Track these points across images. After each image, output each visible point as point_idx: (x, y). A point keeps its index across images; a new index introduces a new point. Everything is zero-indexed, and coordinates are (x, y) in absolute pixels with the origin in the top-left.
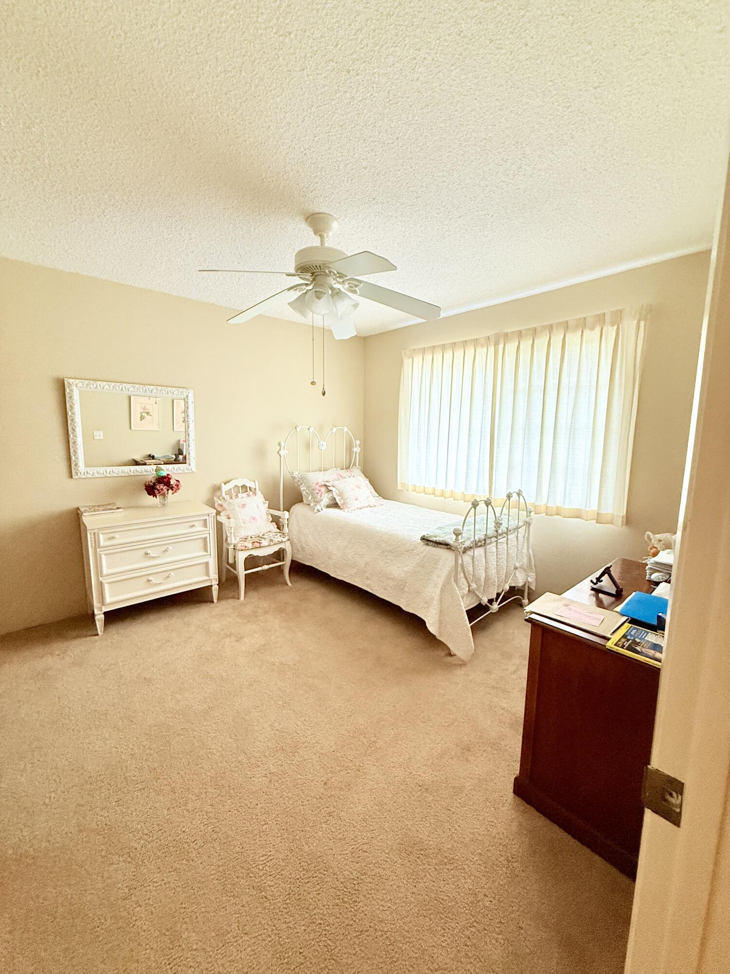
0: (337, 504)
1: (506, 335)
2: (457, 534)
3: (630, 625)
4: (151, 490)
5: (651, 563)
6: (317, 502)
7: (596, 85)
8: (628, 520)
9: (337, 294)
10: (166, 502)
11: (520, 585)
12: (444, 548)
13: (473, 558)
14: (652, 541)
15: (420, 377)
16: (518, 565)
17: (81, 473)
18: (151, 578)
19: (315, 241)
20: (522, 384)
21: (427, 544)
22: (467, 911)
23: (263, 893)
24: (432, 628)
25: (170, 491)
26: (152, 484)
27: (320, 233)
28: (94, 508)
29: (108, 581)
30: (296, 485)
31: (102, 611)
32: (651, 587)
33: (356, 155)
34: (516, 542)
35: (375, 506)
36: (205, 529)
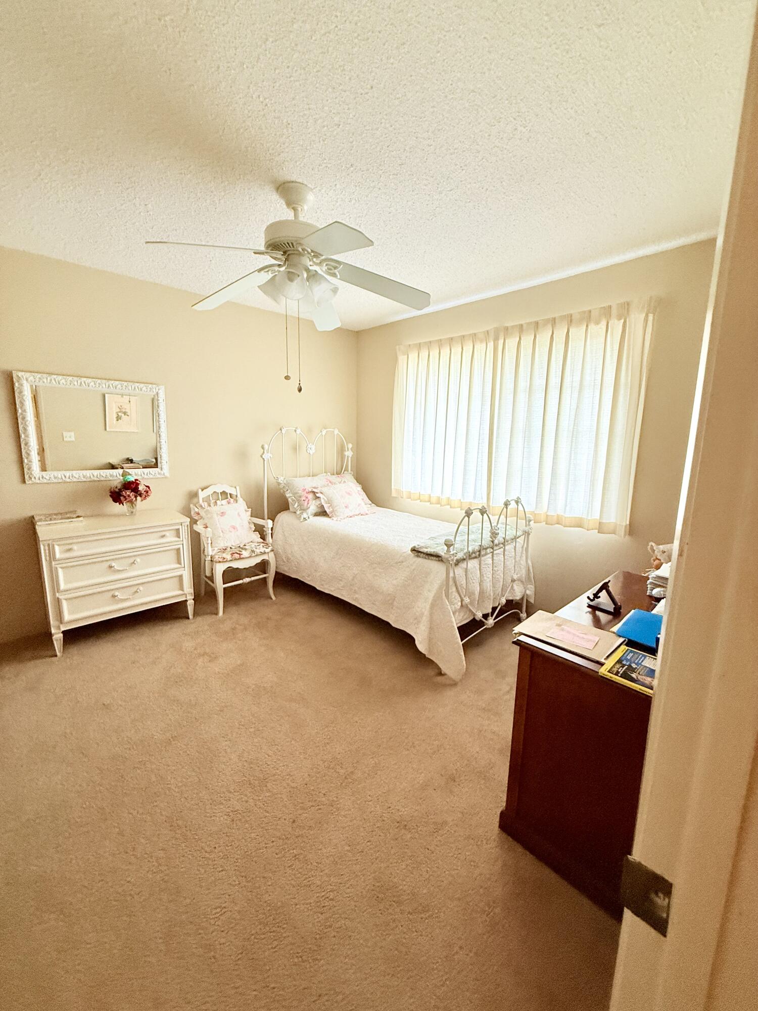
0: (325, 512)
1: (507, 329)
2: (449, 545)
3: (627, 648)
4: (117, 496)
5: (653, 577)
6: (304, 510)
7: (600, 22)
8: (632, 530)
9: (313, 276)
10: (134, 510)
11: (518, 598)
12: (435, 560)
13: (466, 570)
14: (656, 552)
15: (416, 373)
16: (515, 577)
17: (35, 478)
18: (116, 594)
19: (289, 215)
20: (523, 384)
21: (418, 556)
22: (440, 967)
23: (212, 953)
24: (421, 646)
25: (139, 498)
26: (117, 490)
27: (292, 206)
28: (50, 517)
29: (66, 596)
30: (282, 491)
31: (60, 629)
32: (652, 604)
33: (326, 108)
34: (514, 553)
35: (367, 514)
36: (179, 539)
